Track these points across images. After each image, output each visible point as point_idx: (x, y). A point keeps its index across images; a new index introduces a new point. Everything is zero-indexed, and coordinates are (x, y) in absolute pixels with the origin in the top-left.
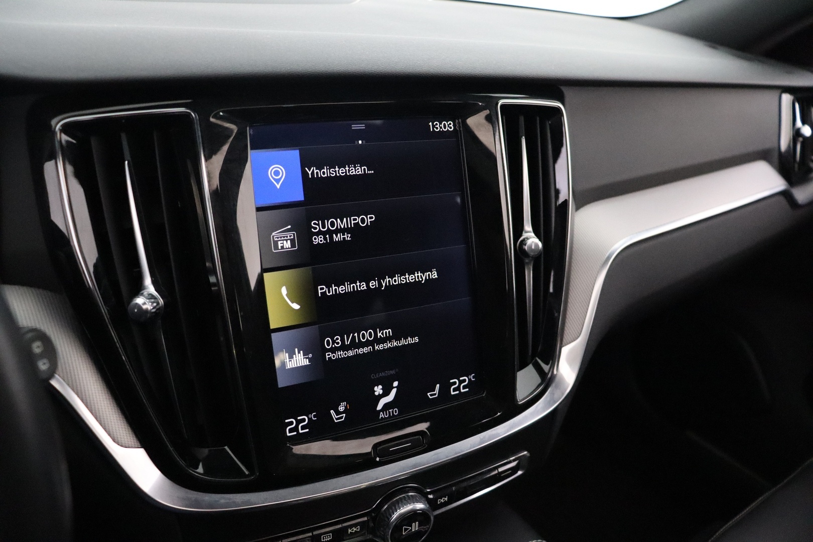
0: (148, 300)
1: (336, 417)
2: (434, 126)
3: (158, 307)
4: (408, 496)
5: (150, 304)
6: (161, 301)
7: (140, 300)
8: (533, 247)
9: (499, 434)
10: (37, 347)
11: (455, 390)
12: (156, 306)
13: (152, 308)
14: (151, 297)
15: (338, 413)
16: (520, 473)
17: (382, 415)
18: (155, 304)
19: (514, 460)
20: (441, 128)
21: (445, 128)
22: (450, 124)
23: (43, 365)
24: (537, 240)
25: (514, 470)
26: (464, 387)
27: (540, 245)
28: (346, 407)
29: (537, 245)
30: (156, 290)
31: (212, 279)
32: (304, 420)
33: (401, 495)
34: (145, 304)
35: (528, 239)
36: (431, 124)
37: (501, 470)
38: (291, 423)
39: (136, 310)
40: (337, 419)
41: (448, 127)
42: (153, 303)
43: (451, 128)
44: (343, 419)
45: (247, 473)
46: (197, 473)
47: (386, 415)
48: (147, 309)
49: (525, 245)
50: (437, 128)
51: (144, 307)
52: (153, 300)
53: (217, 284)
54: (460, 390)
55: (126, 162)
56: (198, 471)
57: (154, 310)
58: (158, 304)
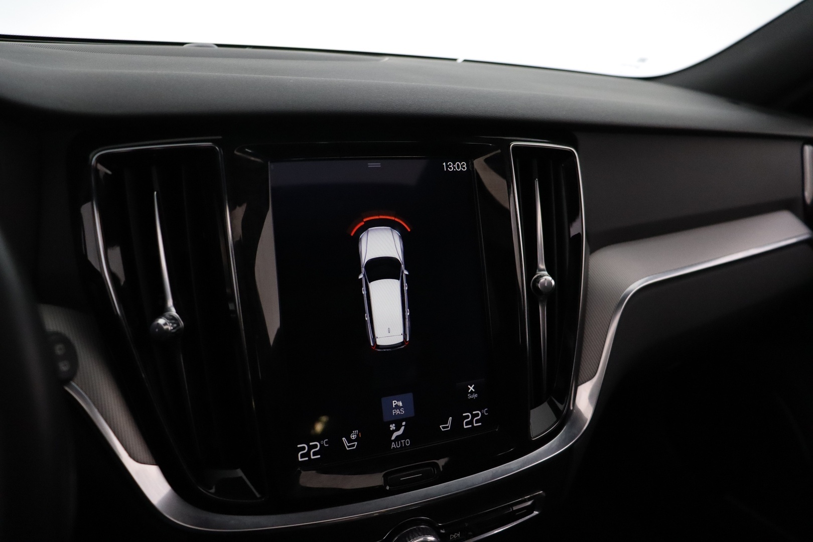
0: (169, 321)
1: (348, 445)
2: (447, 166)
3: (177, 329)
4: (419, 528)
5: (171, 324)
6: (182, 323)
7: (161, 321)
8: (546, 284)
9: (512, 469)
10: (59, 350)
11: (467, 424)
12: (177, 326)
13: (172, 328)
14: (172, 319)
15: (350, 441)
16: (536, 513)
17: (393, 445)
18: (175, 325)
19: (529, 499)
20: (454, 168)
21: (458, 168)
22: (464, 164)
23: (64, 367)
24: (550, 278)
25: (529, 510)
26: (477, 421)
27: (553, 282)
28: (358, 435)
29: (550, 283)
30: (177, 312)
31: (231, 307)
32: (316, 446)
33: (412, 527)
34: (165, 324)
35: (541, 276)
36: (444, 164)
37: (515, 508)
38: (303, 448)
39: (157, 330)
40: (349, 447)
41: (462, 167)
42: (173, 323)
43: (464, 168)
44: (355, 448)
45: (258, 495)
46: (210, 493)
47: (398, 446)
48: (168, 329)
49: (538, 282)
50: (451, 168)
51: (165, 327)
52: (173, 321)
53: (235, 311)
54: (472, 424)
55: (155, 193)
56: (211, 491)
57: (174, 331)
58: (178, 325)
